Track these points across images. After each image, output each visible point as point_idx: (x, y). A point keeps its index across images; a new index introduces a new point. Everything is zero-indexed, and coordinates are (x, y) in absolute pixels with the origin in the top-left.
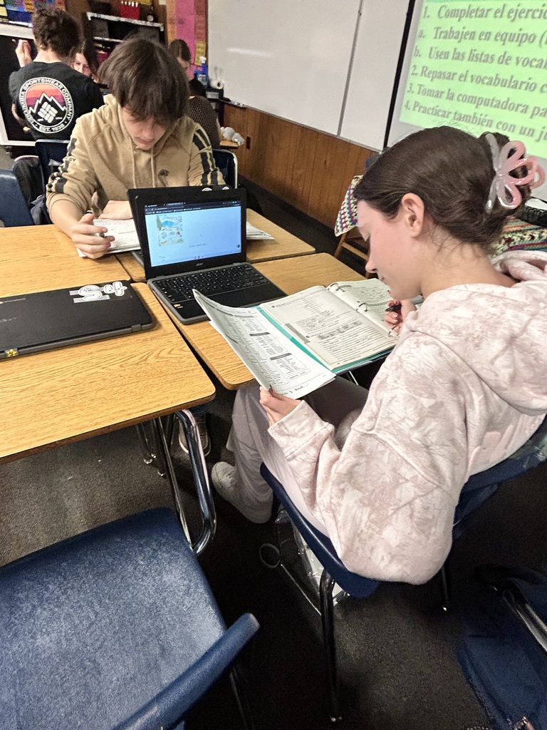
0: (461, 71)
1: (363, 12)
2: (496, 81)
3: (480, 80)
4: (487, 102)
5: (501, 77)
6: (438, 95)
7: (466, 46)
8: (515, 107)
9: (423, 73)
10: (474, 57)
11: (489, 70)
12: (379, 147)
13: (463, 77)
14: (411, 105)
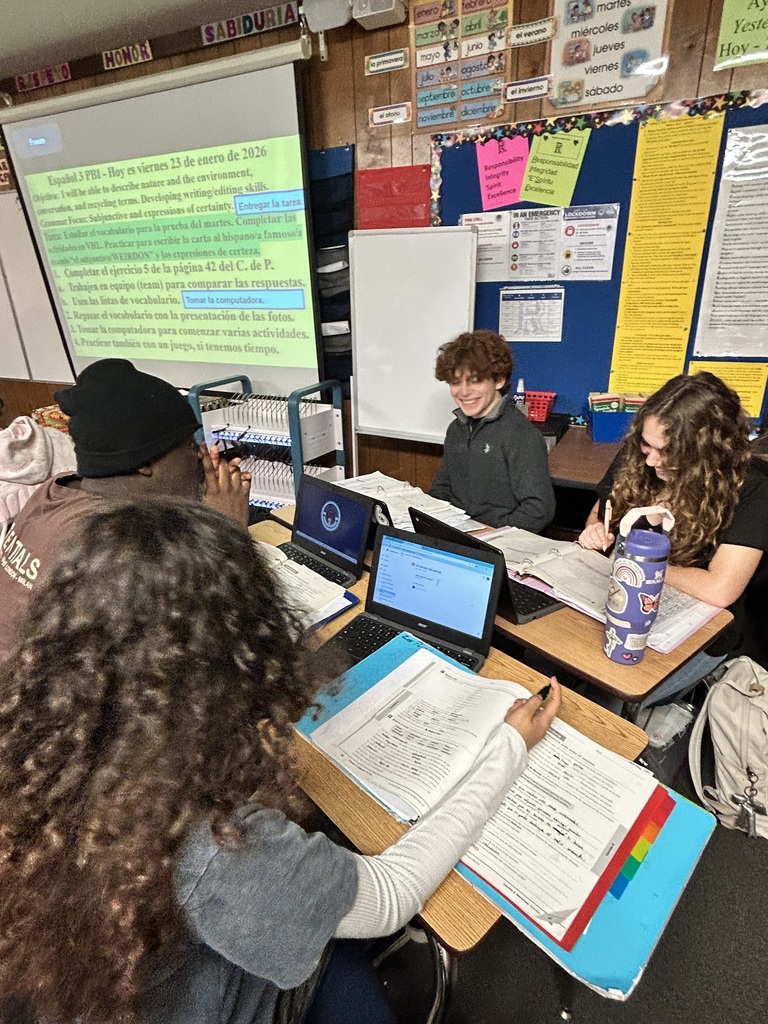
0: (101, 312)
1: (7, 274)
2: (126, 316)
3: (116, 316)
4: (130, 330)
5: (128, 312)
6: (94, 331)
7: (95, 295)
8: (147, 331)
9: (76, 316)
10: (106, 301)
11: (119, 309)
12: (71, 381)
13: (105, 316)
14: (79, 341)
